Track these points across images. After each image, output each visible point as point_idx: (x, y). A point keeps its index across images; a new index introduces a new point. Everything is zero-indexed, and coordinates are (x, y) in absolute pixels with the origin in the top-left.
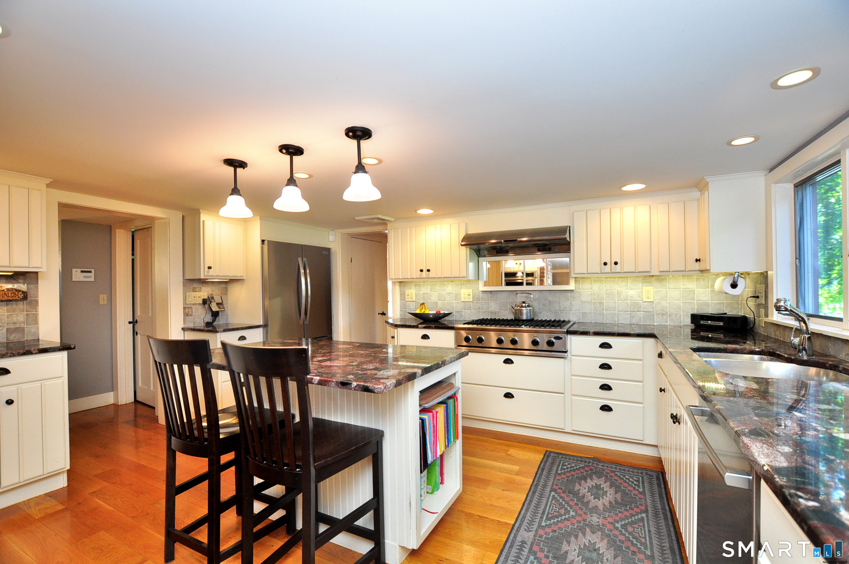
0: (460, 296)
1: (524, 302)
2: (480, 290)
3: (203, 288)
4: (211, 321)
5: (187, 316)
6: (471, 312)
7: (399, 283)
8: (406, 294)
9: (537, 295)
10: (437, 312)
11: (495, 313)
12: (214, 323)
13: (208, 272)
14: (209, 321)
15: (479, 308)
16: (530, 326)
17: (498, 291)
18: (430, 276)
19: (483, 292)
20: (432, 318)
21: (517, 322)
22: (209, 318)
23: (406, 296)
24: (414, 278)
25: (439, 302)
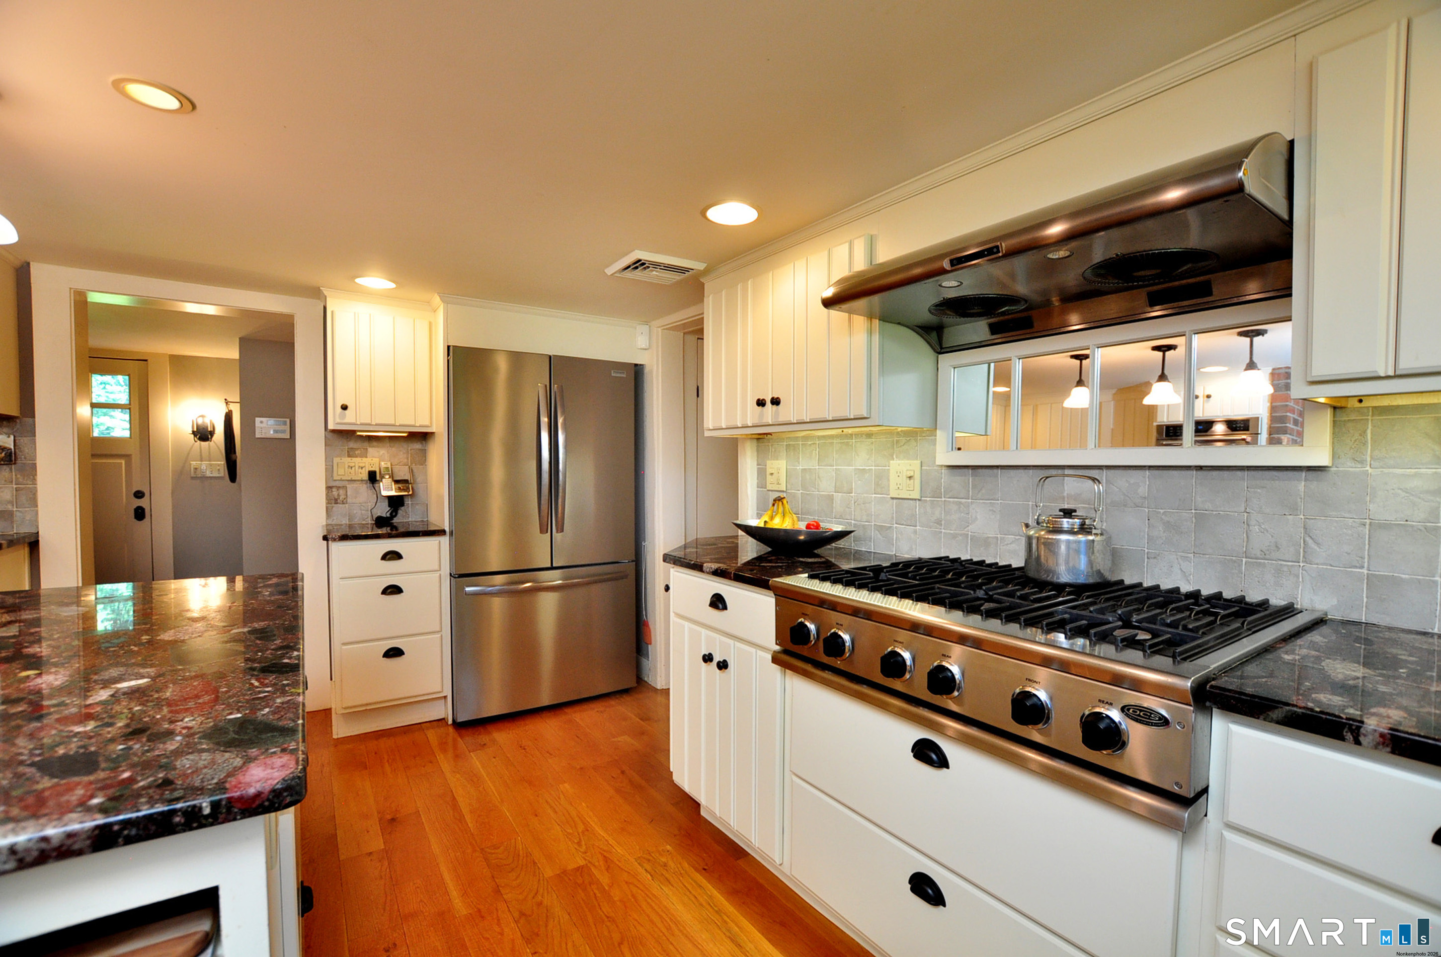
0: (889, 480)
1: (1068, 513)
2: (937, 463)
3: (370, 450)
4: (388, 515)
5: (336, 503)
6: (915, 532)
7: (755, 440)
8: (769, 471)
10: (808, 527)
11: (986, 542)
12: (395, 521)
13: (344, 417)
14: (384, 515)
15: (939, 522)
17: (997, 467)
18: (790, 420)
19: (949, 468)
22: (383, 510)
23: (769, 477)
24: (738, 428)
25: (838, 496)
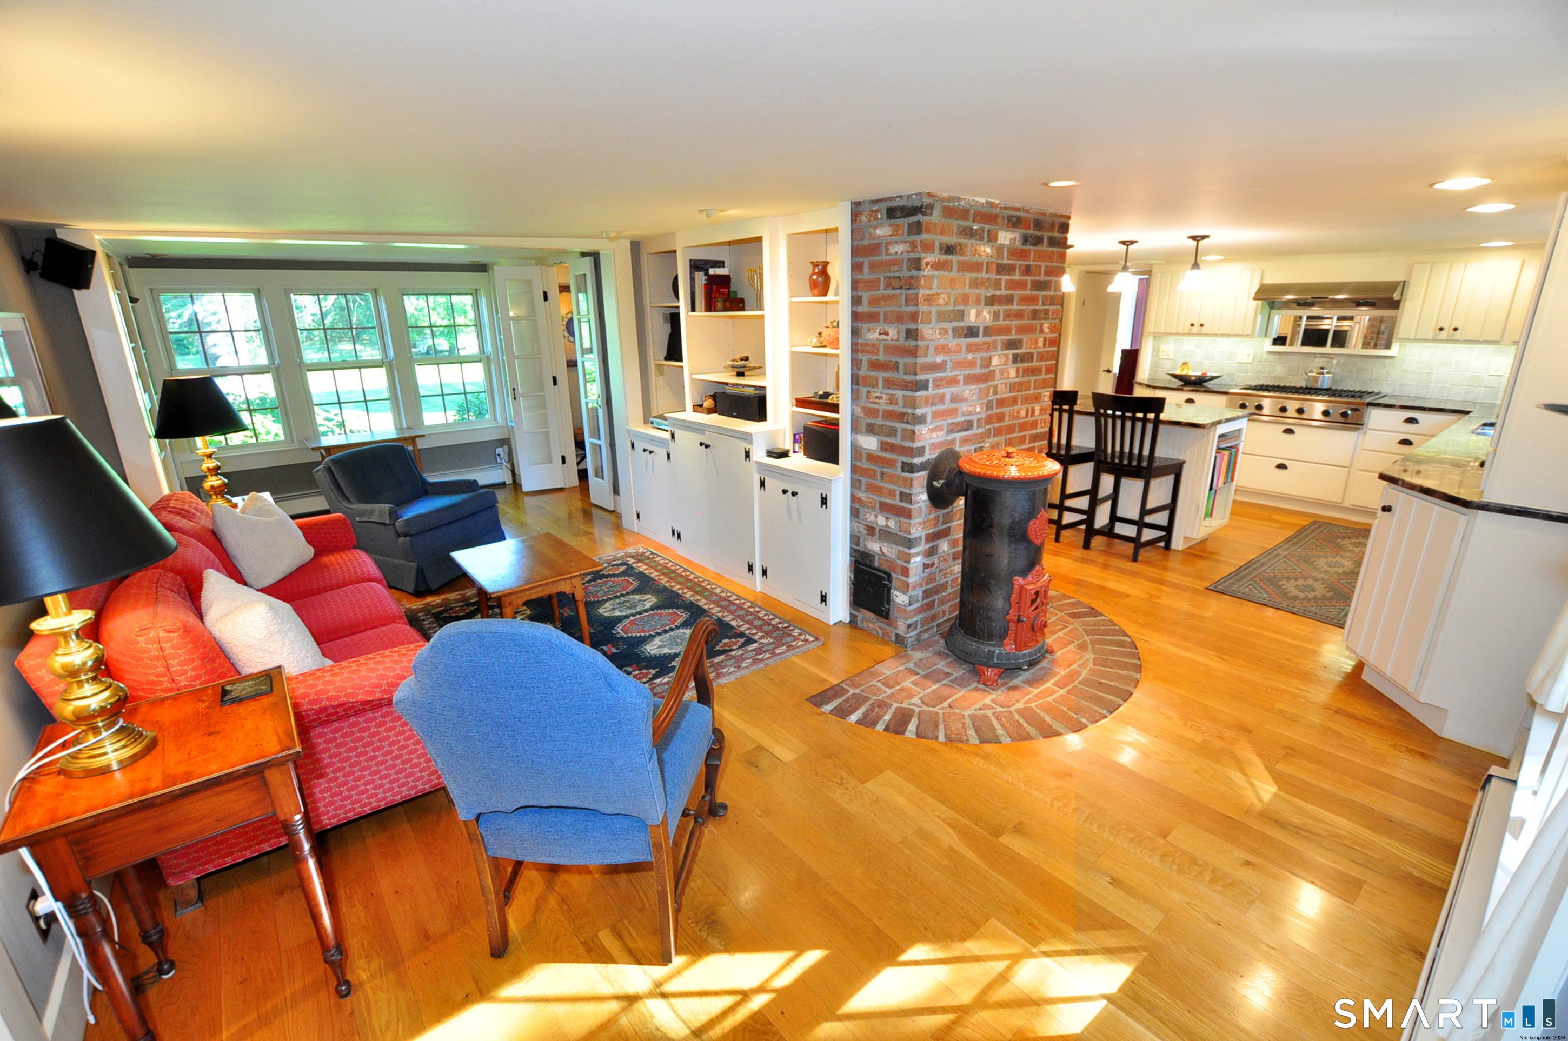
0: (1237, 355)
1: (1322, 368)
2: (1265, 350)
6: (1248, 376)
8: (1161, 350)
9: (1343, 360)
10: (1201, 374)
11: (1280, 378)
15: (1259, 372)
16: (1324, 395)
18: (1203, 332)
19: (1270, 353)
20: (1194, 381)
21: (1310, 390)
23: (1161, 353)
25: (1207, 363)
